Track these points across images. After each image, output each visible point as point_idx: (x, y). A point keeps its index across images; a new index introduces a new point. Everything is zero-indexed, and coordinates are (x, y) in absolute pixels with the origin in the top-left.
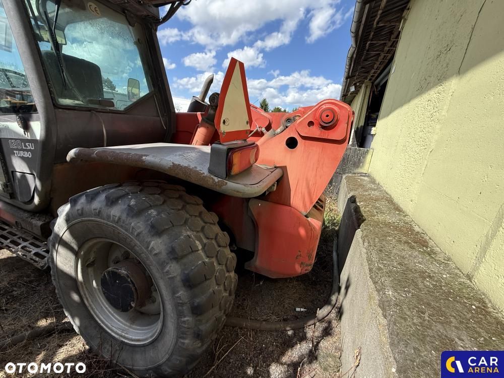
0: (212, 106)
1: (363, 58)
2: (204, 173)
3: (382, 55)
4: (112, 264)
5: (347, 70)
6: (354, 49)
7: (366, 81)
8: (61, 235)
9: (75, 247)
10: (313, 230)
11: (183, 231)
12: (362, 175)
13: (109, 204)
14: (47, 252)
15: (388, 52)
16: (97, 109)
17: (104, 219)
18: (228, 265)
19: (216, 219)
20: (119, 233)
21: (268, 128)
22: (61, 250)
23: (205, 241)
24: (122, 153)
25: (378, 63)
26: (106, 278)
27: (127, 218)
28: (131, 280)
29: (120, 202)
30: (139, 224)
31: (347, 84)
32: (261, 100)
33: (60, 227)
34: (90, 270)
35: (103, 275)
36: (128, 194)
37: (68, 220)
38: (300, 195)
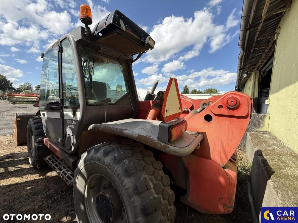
0: (158, 98)
1: (250, 58)
2: (155, 140)
3: (264, 55)
4: (102, 189)
5: (239, 66)
6: (242, 54)
7: (254, 70)
8: (81, 169)
9: (86, 177)
10: (231, 179)
11: (142, 174)
12: (263, 133)
13: (105, 155)
14: (73, 176)
15: (269, 52)
16: (103, 104)
17: (101, 163)
18: (169, 200)
19: (162, 166)
20: (108, 172)
21: (192, 108)
22: (80, 178)
23: (155, 182)
24: (113, 128)
25: (262, 59)
26: (99, 199)
27: (113, 164)
28: (112, 202)
29: (110, 154)
30: (118, 168)
31: (241, 73)
32: (184, 86)
33: (81, 165)
34: (91, 191)
35: (97, 196)
36: (114, 149)
37: (85, 162)
38: (217, 152)
